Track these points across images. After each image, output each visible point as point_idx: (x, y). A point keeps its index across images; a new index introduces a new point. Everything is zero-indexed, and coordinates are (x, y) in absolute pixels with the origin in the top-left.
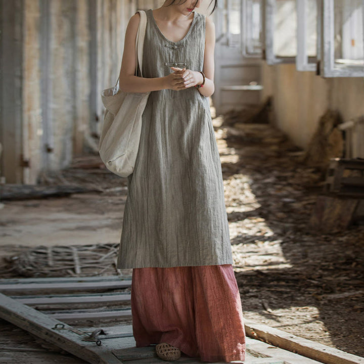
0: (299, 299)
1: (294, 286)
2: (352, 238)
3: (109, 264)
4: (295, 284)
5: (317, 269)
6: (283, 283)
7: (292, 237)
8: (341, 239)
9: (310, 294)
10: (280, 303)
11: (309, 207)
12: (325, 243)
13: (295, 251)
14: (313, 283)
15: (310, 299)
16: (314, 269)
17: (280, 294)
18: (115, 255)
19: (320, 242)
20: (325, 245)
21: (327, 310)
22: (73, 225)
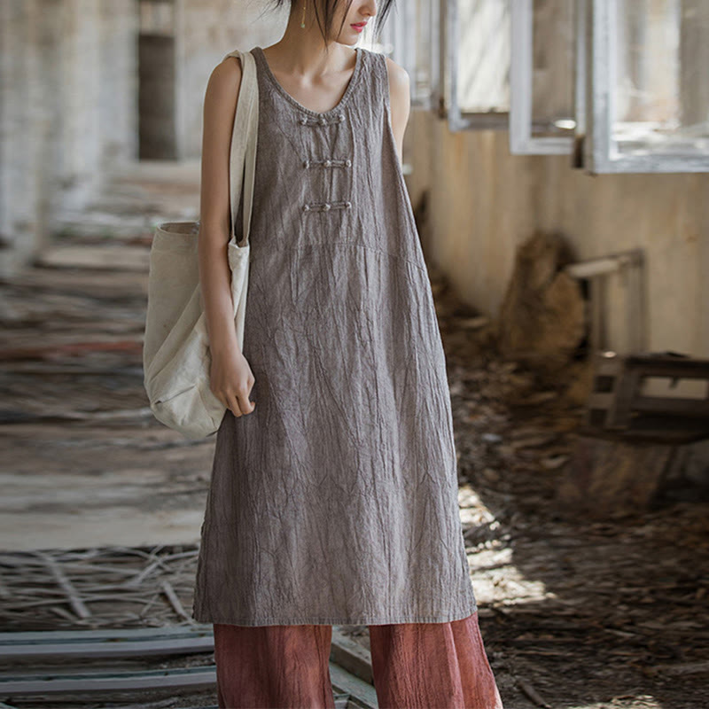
0: (599, 674)
1: (579, 644)
2: (663, 529)
3: (153, 595)
4: (581, 640)
5: (614, 602)
6: (550, 637)
7: (523, 526)
8: (639, 531)
9: (623, 662)
10: (560, 685)
11: (529, 453)
12: (605, 540)
13: (541, 558)
14: (621, 637)
15: (627, 676)
16: (607, 603)
17: (553, 663)
18: (159, 572)
19: (593, 538)
20: (605, 544)
21: (679, 701)
22: (21, 500)
